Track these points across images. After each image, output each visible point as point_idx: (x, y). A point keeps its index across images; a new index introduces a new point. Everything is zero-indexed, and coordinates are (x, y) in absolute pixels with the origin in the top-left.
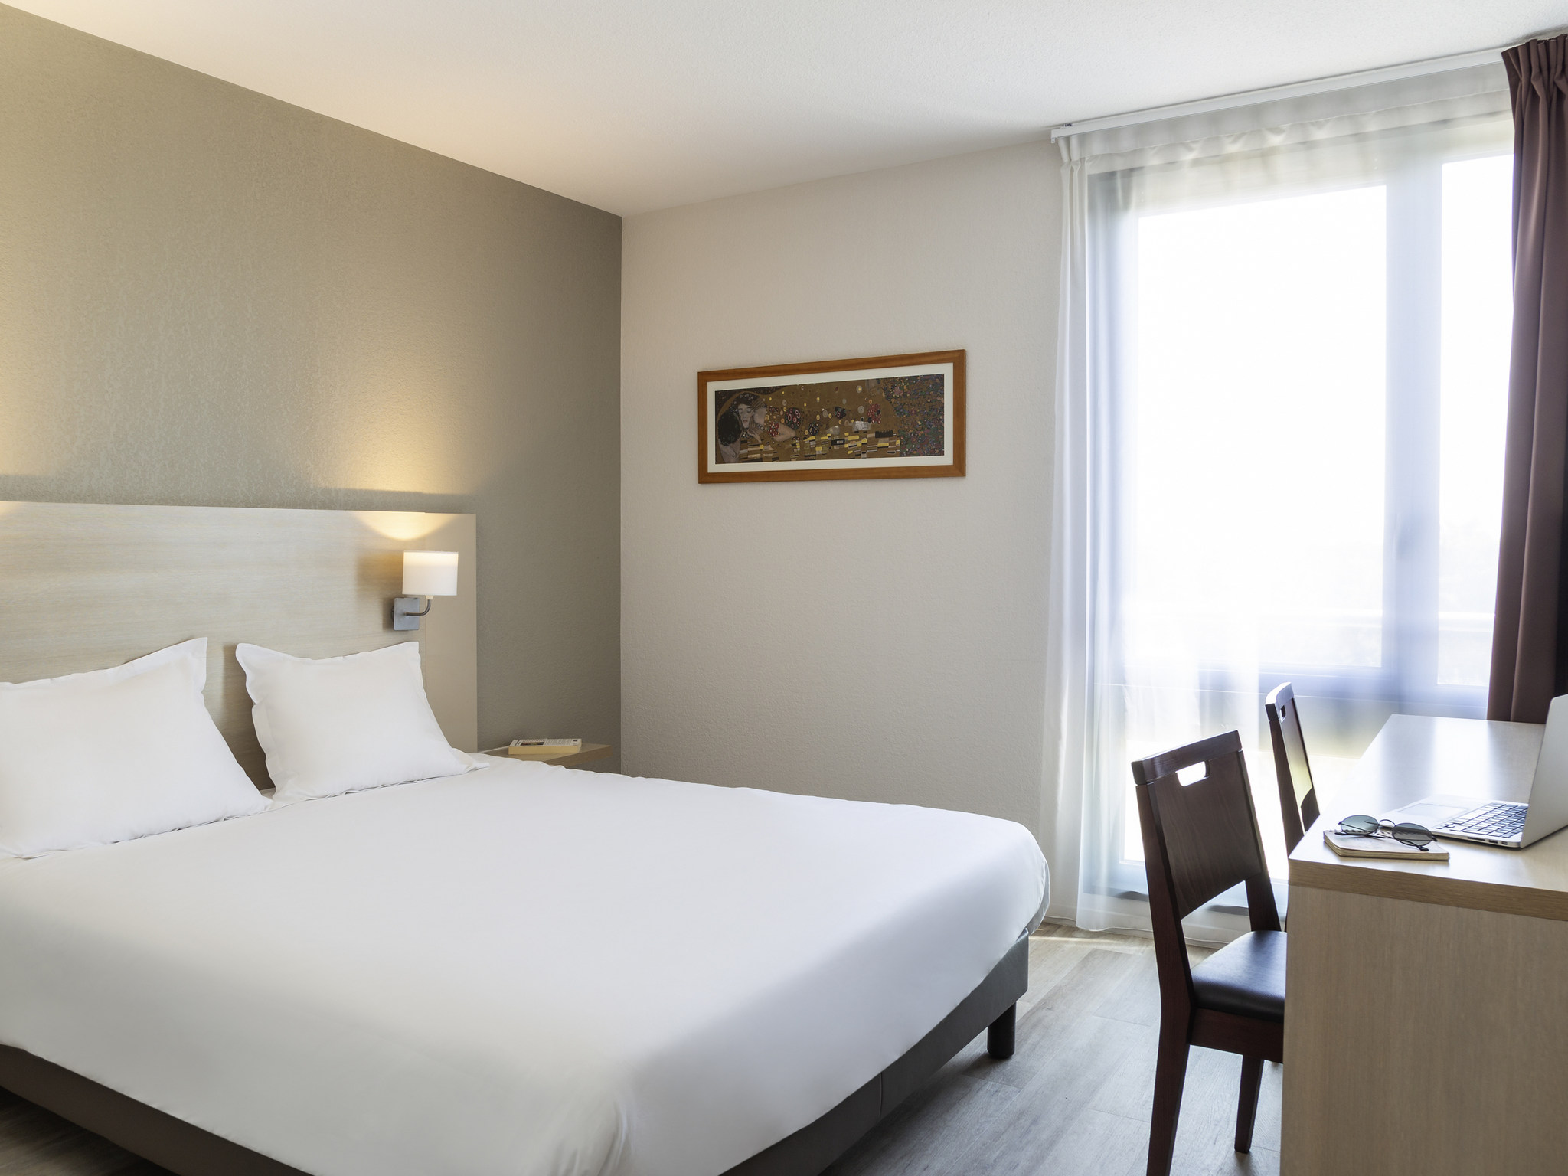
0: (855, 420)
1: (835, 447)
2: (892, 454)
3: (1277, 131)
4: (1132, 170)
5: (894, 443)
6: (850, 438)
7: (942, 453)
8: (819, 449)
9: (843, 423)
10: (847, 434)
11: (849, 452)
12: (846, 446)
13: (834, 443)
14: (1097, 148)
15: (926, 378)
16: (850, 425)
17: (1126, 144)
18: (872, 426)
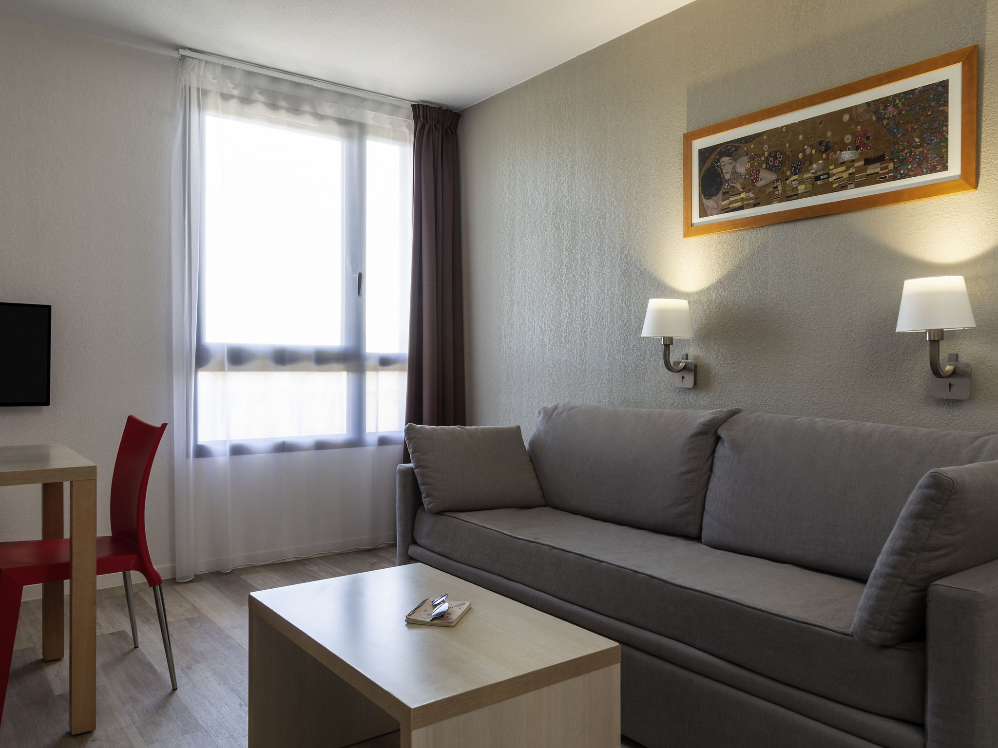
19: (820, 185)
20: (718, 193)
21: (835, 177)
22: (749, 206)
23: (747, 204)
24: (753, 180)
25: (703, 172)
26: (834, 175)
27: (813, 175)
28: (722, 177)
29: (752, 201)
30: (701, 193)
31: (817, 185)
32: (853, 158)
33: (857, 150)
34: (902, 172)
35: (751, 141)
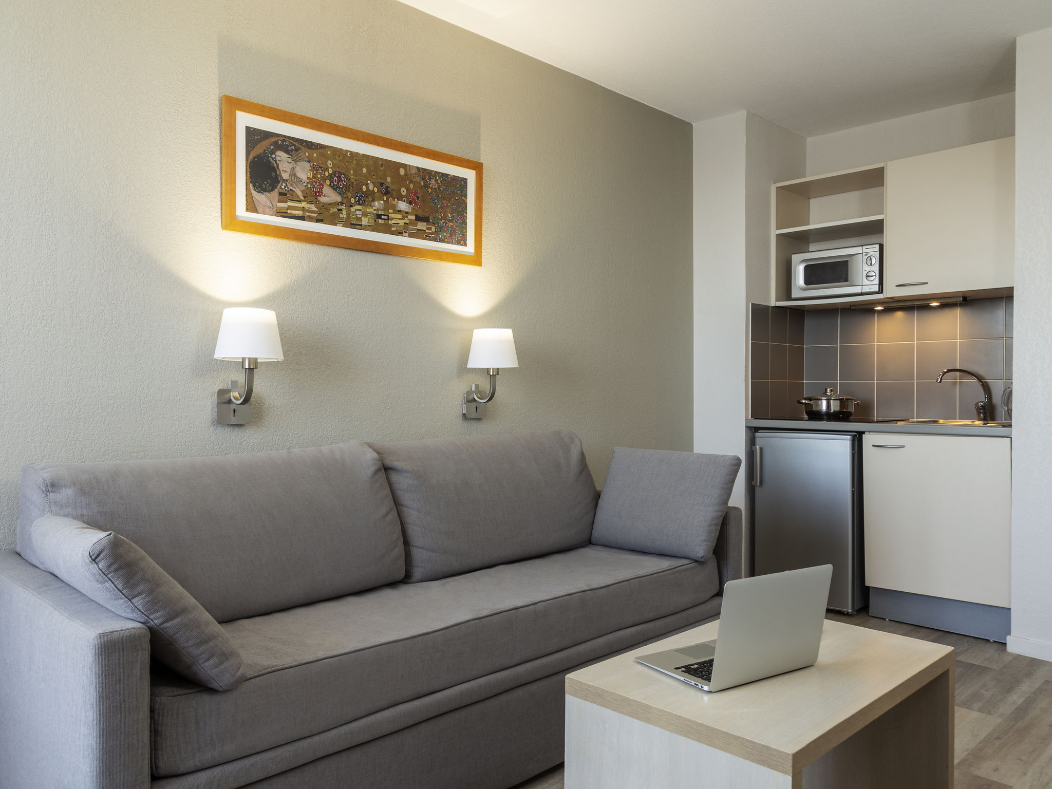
19: (381, 223)
20: (272, 190)
21: (393, 222)
22: (311, 219)
23: (309, 217)
24: (315, 192)
25: (251, 157)
26: (392, 219)
27: (375, 212)
28: (278, 173)
29: (315, 215)
30: (249, 182)
31: (378, 223)
32: (407, 210)
33: (411, 205)
34: (440, 237)
35: (314, 149)
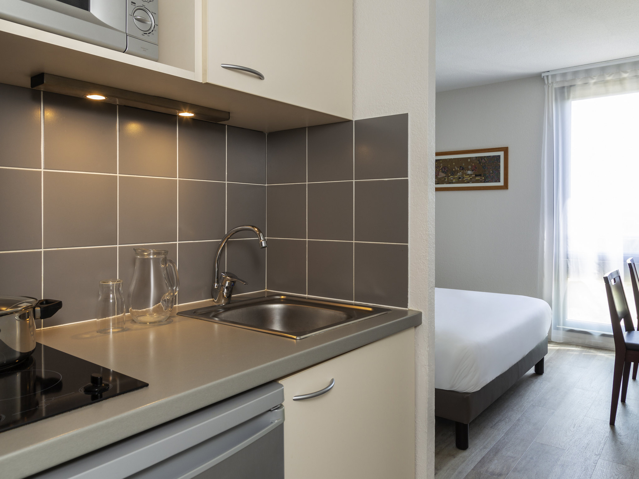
0: (467, 171)
1: (460, 180)
2: (481, 182)
3: (626, 72)
4: (571, 86)
5: (482, 178)
6: (466, 177)
7: (500, 182)
8: (454, 181)
9: (463, 171)
10: (464, 175)
11: (465, 181)
12: (464, 179)
13: (460, 178)
14: (558, 79)
15: (494, 156)
16: (466, 172)
17: (569, 77)
18: (474, 173)
